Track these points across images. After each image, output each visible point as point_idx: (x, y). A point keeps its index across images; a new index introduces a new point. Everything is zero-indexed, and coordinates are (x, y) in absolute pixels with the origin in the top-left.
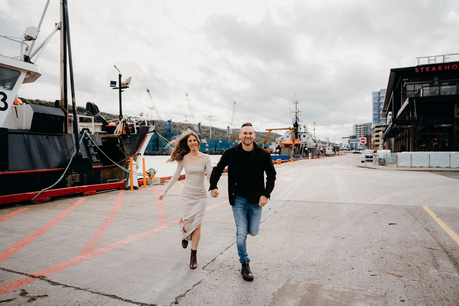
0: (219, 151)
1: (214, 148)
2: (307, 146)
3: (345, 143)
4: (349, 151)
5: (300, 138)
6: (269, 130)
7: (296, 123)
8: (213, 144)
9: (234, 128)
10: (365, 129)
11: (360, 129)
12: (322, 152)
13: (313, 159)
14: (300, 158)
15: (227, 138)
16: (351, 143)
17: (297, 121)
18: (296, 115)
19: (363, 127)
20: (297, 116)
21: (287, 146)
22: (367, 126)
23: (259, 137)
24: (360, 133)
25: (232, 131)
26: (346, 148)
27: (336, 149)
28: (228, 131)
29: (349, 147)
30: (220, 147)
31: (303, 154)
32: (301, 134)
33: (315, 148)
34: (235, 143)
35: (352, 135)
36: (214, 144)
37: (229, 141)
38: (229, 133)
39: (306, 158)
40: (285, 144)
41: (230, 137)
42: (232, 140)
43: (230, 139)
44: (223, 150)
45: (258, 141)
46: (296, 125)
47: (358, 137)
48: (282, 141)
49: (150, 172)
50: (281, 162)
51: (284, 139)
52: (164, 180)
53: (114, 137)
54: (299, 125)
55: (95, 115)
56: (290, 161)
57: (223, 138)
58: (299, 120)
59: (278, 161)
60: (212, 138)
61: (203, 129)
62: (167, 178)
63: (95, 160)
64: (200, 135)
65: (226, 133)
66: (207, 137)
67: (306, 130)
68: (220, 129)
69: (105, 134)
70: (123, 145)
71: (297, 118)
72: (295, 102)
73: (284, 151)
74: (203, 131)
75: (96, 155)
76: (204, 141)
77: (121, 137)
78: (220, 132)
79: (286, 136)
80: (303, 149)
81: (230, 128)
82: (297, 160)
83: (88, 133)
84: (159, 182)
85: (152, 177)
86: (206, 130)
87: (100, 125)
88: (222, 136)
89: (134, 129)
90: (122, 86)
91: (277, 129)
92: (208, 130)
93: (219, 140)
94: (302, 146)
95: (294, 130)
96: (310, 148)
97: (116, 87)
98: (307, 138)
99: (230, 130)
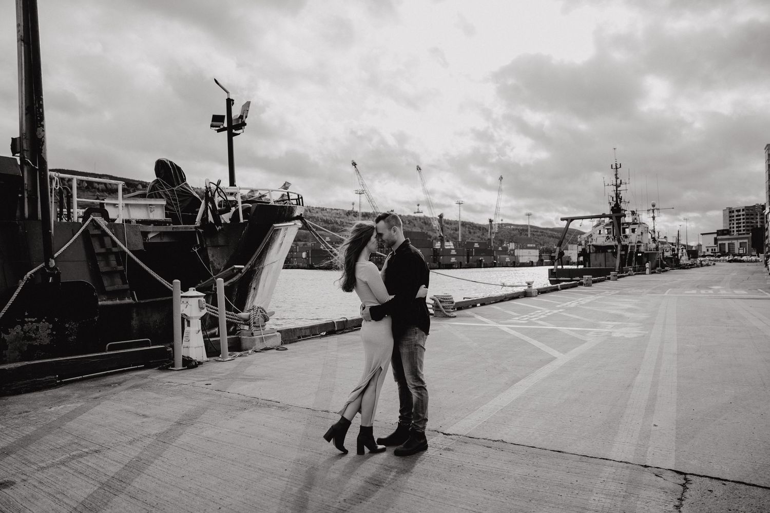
0: (475, 262)
1: (466, 257)
2: (642, 249)
3: (708, 243)
4: (718, 259)
5: (624, 234)
6: (567, 220)
7: (617, 205)
8: (463, 250)
9: (501, 222)
10: (748, 217)
11: (737, 216)
12: (670, 260)
13: (654, 275)
14: (630, 272)
15: (490, 239)
16: (719, 242)
17: (619, 202)
19: (744, 213)
20: (618, 192)
21: (600, 249)
22: (752, 210)
23: (545, 236)
24: (737, 224)
25: (497, 227)
26: (709, 253)
27: (693, 253)
28: (489, 227)
29: (716, 251)
30: (475, 255)
31: (635, 265)
32: (627, 226)
33: (655, 253)
34: (502, 248)
35: (721, 228)
36: (466, 249)
37: (492, 245)
38: (493, 231)
39: (639, 273)
40: (596, 246)
41: (493, 237)
42: (498, 244)
43: (494, 241)
44: (482, 260)
45: (544, 243)
46: (617, 210)
47: (733, 231)
48: (590, 240)
49: (250, 316)
50: (591, 282)
51: (593, 237)
52: (298, 335)
53: (187, 230)
54: (623, 210)
55: (174, 186)
56: (609, 279)
57: (482, 239)
58: (623, 200)
59: (587, 278)
60: (463, 240)
61: (448, 226)
62: (306, 328)
63: (119, 284)
64: (442, 235)
65: (488, 231)
66: (454, 239)
67: (635, 219)
68: (477, 224)
69: (168, 225)
70: (206, 249)
71: (617, 195)
72: (614, 167)
73: (596, 259)
74: (448, 228)
75: (121, 272)
76: (450, 246)
77: (201, 231)
78: (478, 230)
79: (596, 231)
80: (634, 256)
81: (493, 222)
82: (623, 276)
83: (102, 220)
84: (277, 340)
85: (253, 329)
86: (453, 226)
87: (162, 205)
88: (481, 236)
89: (237, 211)
90: (234, 124)
91: (582, 218)
92: (456, 226)
93: (473, 243)
94: (631, 250)
95: (614, 217)
96: (646, 252)
98: (640, 234)
99: (493, 226)
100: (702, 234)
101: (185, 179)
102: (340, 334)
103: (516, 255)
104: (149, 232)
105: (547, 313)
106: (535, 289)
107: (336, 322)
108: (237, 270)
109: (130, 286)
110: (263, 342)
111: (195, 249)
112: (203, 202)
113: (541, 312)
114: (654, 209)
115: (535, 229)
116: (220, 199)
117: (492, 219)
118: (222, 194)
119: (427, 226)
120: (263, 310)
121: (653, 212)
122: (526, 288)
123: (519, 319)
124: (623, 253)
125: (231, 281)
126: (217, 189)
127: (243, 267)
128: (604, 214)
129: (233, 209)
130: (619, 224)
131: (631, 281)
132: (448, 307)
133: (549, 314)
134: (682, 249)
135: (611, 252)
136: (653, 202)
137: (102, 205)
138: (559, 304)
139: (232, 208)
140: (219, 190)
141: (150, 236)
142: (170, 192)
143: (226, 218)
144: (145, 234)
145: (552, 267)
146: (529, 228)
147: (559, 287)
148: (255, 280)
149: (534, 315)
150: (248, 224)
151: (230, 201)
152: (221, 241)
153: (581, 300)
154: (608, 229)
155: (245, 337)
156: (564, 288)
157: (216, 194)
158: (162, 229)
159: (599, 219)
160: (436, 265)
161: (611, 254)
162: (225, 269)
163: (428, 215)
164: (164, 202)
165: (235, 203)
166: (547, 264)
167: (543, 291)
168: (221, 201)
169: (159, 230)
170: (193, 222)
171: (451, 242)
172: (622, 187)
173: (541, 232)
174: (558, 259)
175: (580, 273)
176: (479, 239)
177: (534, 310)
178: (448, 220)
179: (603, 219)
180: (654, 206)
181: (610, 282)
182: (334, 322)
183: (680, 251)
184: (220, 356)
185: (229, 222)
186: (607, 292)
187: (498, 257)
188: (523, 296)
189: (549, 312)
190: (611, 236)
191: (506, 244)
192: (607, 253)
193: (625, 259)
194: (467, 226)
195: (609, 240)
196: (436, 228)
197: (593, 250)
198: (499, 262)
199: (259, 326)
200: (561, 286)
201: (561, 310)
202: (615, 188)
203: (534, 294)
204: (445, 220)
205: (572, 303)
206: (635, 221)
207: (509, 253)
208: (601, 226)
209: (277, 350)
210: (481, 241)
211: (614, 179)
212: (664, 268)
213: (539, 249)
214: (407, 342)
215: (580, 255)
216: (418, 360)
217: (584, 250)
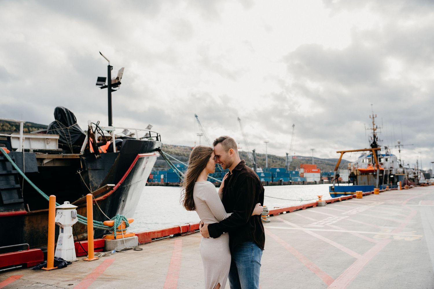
0: (277, 181)
1: (271, 178)
2: (394, 172)
5: (380, 162)
6: (341, 153)
7: (374, 142)
8: (269, 173)
9: (294, 155)
12: (413, 180)
13: (403, 190)
14: (386, 189)
15: (286, 166)
17: (376, 140)
18: (374, 133)
20: (375, 134)
21: (364, 173)
23: (324, 164)
25: (291, 158)
27: (427, 176)
28: (286, 158)
30: (277, 177)
31: (390, 183)
32: (382, 157)
33: (403, 175)
34: (295, 172)
36: (271, 173)
37: (288, 170)
38: (289, 160)
39: (394, 189)
40: (361, 171)
41: (289, 165)
42: (292, 169)
43: (290, 167)
44: (282, 180)
45: (323, 169)
46: (374, 145)
48: (356, 166)
49: (114, 223)
50: (362, 195)
51: (358, 164)
52: (152, 238)
53: (74, 158)
54: (378, 146)
55: (68, 126)
56: (373, 193)
57: (281, 166)
58: (378, 139)
59: (359, 193)
60: (269, 167)
61: (258, 157)
62: (158, 232)
63: (15, 198)
64: (255, 163)
65: (285, 161)
66: (263, 166)
67: (388, 152)
68: (278, 156)
69: (60, 153)
70: (87, 172)
72: (372, 117)
73: (361, 180)
74: (259, 159)
75: (18, 189)
76: (260, 171)
77: (84, 158)
78: (279, 160)
79: (361, 160)
80: (388, 177)
81: (289, 155)
82: (383, 192)
83: (5, 150)
84: (135, 242)
85: (116, 233)
86: (262, 158)
87: (56, 139)
88: (281, 164)
89: (112, 144)
90: (112, 83)
91: (351, 151)
92: (264, 157)
93: (276, 169)
94: (386, 173)
95: (374, 151)
96: (396, 175)
97: (104, 85)
98: (392, 162)
99: (289, 158)
100: (432, 163)
101: (76, 121)
102: (184, 236)
103: (305, 176)
104: (44, 159)
105: (337, 219)
106: (324, 201)
107: (182, 227)
108: (110, 188)
109: (24, 200)
110: (124, 243)
111: (79, 172)
112: (87, 137)
113: (332, 218)
114: (399, 145)
115: (317, 160)
116: (100, 135)
117: (288, 153)
118: (100, 131)
119: (245, 157)
120: (124, 218)
121: (399, 147)
122: (318, 200)
123: (317, 224)
124: (381, 175)
125: (106, 195)
126: (96, 129)
127: (114, 185)
128: (366, 149)
129: (109, 143)
130: (377, 156)
131: (389, 195)
132: (264, 215)
133: (338, 220)
134: (420, 172)
135: (372, 174)
136: (398, 140)
137: (9, 138)
138: (344, 212)
139: (107, 142)
140: (98, 129)
141: (45, 162)
142: (64, 130)
143: (103, 149)
144: (41, 160)
145: (332, 185)
146: (313, 159)
147: (340, 199)
148: (124, 195)
149: (327, 220)
150: (120, 154)
151: (107, 137)
153: (359, 209)
154: (369, 159)
155: (109, 240)
156: (343, 200)
157: (96, 132)
158: (55, 156)
159: (362, 152)
161: (372, 176)
162: (101, 186)
163: (245, 150)
164: (57, 137)
165: (110, 139)
166: (326, 183)
167: (329, 202)
168: (100, 137)
169: (52, 157)
170: (79, 152)
171: (260, 168)
172: (377, 131)
173: (321, 161)
174: (336, 179)
175: (351, 189)
176: (279, 166)
177: (327, 217)
178: (258, 154)
179: (365, 152)
180: (399, 143)
181: (374, 195)
182: (179, 227)
183: (419, 173)
184: (88, 256)
185: (105, 152)
186: (375, 203)
187: (293, 178)
188: (316, 206)
189: (338, 218)
190: (371, 163)
191: (298, 169)
192: (369, 175)
193: (382, 179)
194: (272, 157)
195: (370, 166)
196: (250, 158)
197: (359, 173)
198: (293, 182)
199: (121, 231)
200: (341, 198)
201: (347, 217)
202: (373, 131)
203: (323, 204)
204: (256, 154)
205: (353, 211)
206: (388, 153)
207: (300, 176)
208: (364, 157)
209: (134, 250)
210: (281, 168)
211: (372, 125)
212: (409, 186)
213: (320, 173)
214: (243, 258)
215: (350, 177)
216: (254, 276)
217: (353, 173)
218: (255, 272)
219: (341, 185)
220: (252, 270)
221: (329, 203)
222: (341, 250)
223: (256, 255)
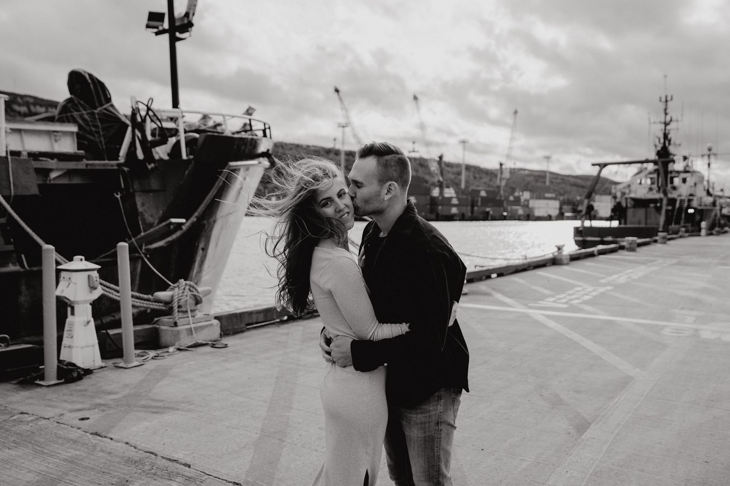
0: (480, 213)
1: (469, 208)
2: (695, 203)
5: (672, 185)
6: (599, 165)
7: (664, 148)
8: (467, 199)
9: (513, 166)
13: (711, 238)
14: (680, 233)
15: (499, 187)
17: (667, 144)
18: (665, 129)
20: (667, 132)
21: (639, 203)
23: (566, 184)
25: (508, 172)
28: (499, 171)
30: (482, 205)
31: (686, 223)
32: (676, 175)
33: (712, 210)
34: (515, 197)
36: (470, 198)
37: (502, 192)
38: (504, 176)
39: (693, 234)
40: (633, 199)
41: (503, 183)
42: (509, 192)
43: (504, 188)
44: (489, 211)
45: (566, 192)
46: (664, 155)
48: (627, 191)
49: (172, 297)
50: (636, 245)
51: (631, 188)
52: (246, 322)
53: (106, 168)
54: (671, 154)
55: (95, 108)
56: (656, 241)
57: (489, 186)
58: (672, 142)
59: (630, 242)
60: (467, 187)
61: (448, 169)
62: (258, 312)
63: (1, 244)
64: (441, 179)
65: (496, 176)
66: (456, 185)
67: (688, 166)
68: (484, 168)
69: (80, 160)
70: (133, 196)
71: (666, 136)
72: (663, 99)
73: (634, 216)
74: (449, 172)
75: (3, 227)
76: (450, 193)
77: (126, 169)
78: (485, 176)
79: (636, 180)
80: (684, 212)
81: (504, 167)
82: (673, 239)
85: (177, 315)
86: (455, 170)
87: (73, 133)
88: (488, 182)
89: (178, 142)
90: (178, 24)
91: (619, 163)
92: (458, 169)
93: (479, 191)
94: (680, 204)
95: (660, 164)
96: (699, 208)
97: (161, 28)
98: (693, 184)
99: (504, 171)
101: (110, 98)
103: (531, 205)
104: (51, 170)
105: (590, 292)
106: (566, 256)
108: (175, 225)
110: (192, 334)
111: (117, 194)
112: (130, 129)
113: (582, 290)
114: (710, 153)
115: (555, 176)
116: (154, 126)
117: (503, 163)
118: (155, 119)
119: (423, 169)
120: (194, 289)
121: (709, 157)
122: (556, 253)
123: (554, 302)
124: (670, 208)
125: (170, 239)
126: (147, 114)
127: (183, 221)
128: (647, 159)
129: (172, 140)
130: (666, 172)
131: (685, 245)
133: (594, 294)
135: (654, 207)
136: (709, 145)
138: (603, 278)
139: (170, 139)
140: (151, 113)
141: (53, 175)
142: (89, 115)
143: (161, 152)
144: (45, 172)
146: (548, 174)
147: (596, 253)
148: (204, 238)
149: (573, 294)
150: (193, 162)
151: (168, 129)
152: (154, 184)
153: (631, 273)
155: (164, 328)
156: (601, 253)
157: (148, 118)
158: (72, 165)
159: (639, 165)
160: (433, 216)
161: (653, 210)
162: (160, 222)
163: (426, 156)
164: (74, 129)
165: (174, 132)
166: (569, 218)
167: (576, 257)
168: (155, 129)
169: (66, 167)
170: (116, 157)
171: (451, 189)
172: (672, 126)
173: (562, 179)
174: (586, 214)
175: (617, 233)
176: (486, 186)
177: (572, 286)
178: (449, 162)
179: (645, 165)
180: (710, 150)
181: (658, 246)
184: (123, 358)
185: (166, 158)
186: (660, 260)
187: (509, 208)
188: (551, 264)
189: (594, 291)
190: (655, 187)
191: (519, 193)
192: (648, 209)
193: (672, 215)
194: (472, 169)
195: (652, 192)
196: (434, 171)
197: (631, 204)
198: (509, 214)
199: (186, 312)
200: (598, 251)
201: (609, 288)
202: (663, 126)
203: (565, 262)
204: (445, 163)
205: (620, 276)
206: (688, 169)
207: (522, 204)
208: (643, 174)
209: (212, 347)
210: (489, 189)
211: (663, 115)
212: (722, 228)
213: (559, 200)
214: (419, 416)
215: (613, 210)
216: (442, 453)
217: (619, 204)
218: (443, 443)
219: (596, 224)
220: (436, 440)
221: (574, 258)
222: (600, 358)
223: (446, 410)
